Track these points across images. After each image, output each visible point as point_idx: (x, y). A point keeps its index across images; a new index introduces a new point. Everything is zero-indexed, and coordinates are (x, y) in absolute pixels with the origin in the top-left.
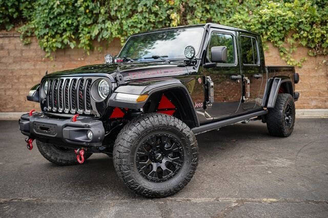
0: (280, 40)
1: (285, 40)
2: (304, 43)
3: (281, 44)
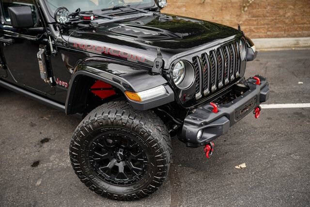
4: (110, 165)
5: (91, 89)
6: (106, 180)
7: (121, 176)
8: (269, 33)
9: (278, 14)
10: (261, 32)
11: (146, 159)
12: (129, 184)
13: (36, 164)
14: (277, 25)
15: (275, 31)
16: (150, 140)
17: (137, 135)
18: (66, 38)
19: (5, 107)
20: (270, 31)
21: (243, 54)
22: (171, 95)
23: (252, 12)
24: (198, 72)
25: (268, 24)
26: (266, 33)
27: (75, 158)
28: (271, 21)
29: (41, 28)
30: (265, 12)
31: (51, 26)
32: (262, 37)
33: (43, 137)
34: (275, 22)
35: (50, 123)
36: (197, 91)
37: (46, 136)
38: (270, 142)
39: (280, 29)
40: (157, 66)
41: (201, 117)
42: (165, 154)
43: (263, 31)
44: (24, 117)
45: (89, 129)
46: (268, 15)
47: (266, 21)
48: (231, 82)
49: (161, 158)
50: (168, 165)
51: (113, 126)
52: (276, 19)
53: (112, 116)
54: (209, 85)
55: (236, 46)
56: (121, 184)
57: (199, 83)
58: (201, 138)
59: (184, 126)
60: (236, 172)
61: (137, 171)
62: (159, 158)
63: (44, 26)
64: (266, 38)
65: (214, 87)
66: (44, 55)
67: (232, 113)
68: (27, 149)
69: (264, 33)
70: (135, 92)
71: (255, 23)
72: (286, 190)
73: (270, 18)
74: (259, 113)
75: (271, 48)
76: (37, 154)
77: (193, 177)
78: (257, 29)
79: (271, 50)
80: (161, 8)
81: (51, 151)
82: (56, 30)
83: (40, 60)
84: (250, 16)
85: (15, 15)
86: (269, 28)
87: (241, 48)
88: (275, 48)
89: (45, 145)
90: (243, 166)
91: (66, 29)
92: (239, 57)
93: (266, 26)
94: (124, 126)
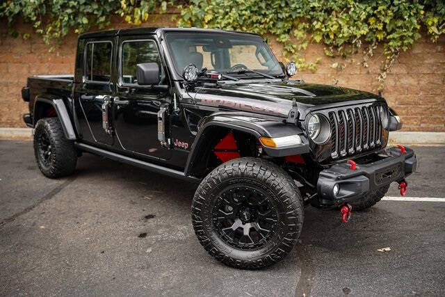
0: (284, 32)
1: (291, 32)
2: (318, 38)
3: (284, 38)
4: (234, 227)
5: (215, 150)
6: (228, 243)
7: (246, 239)
8: (422, 125)
9: (434, 102)
10: (413, 123)
11: (275, 218)
12: (254, 248)
13: (143, 235)
14: (434, 116)
15: (431, 123)
16: (281, 194)
17: (268, 188)
18: (193, 95)
19: (99, 186)
20: (424, 123)
21: (385, 122)
22: (306, 145)
23: (400, 99)
24: (335, 129)
25: (422, 114)
26: (420, 125)
27: (198, 215)
28: (425, 111)
29: (166, 86)
30: (416, 99)
31: (177, 83)
32: (413, 131)
33: (147, 214)
34: (431, 112)
35: (153, 202)
36: (333, 150)
37: (151, 213)
38: (421, 231)
39: (438, 120)
40: (293, 116)
41: (338, 171)
42: (297, 211)
43: (415, 123)
44: (122, 195)
45: (217, 180)
46: (421, 102)
47: (418, 110)
48: (371, 149)
49: (292, 216)
50: (300, 225)
51: (242, 178)
52: (431, 108)
53: (243, 167)
54: (345, 146)
55: (376, 110)
56: (245, 249)
57: (335, 140)
58: (338, 194)
59: (320, 179)
60: (379, 254)
61: (265, 233)
62: (290, 215)
63: (169, 84)
64: (419, 131)
65: (351, 150)
66: (165, 114)
67: (372, 174)
68: (131, 223)
69: (417, 124)
70: (270, 138)
71: (404, 112)
72: (440, 272)
73: (423, 106)
74: (405, 189)
75: (427, 143)
76: (142, 227)
77: (327, 256)
78: (406, 119)
79: (426, 145)
80: (289, 76)
81: (158, 227)
82: (182, 87)
83: (161, 119)
84: (397, 103)
85: (143, 71)
86: (422, 119)
87: (382, 116)
88: (432, 143)
89: (151, 220)
90: (388, 249)
91: (191, 87)
92: (379, 123)
93: (420, 117)
94: (255, 177)
